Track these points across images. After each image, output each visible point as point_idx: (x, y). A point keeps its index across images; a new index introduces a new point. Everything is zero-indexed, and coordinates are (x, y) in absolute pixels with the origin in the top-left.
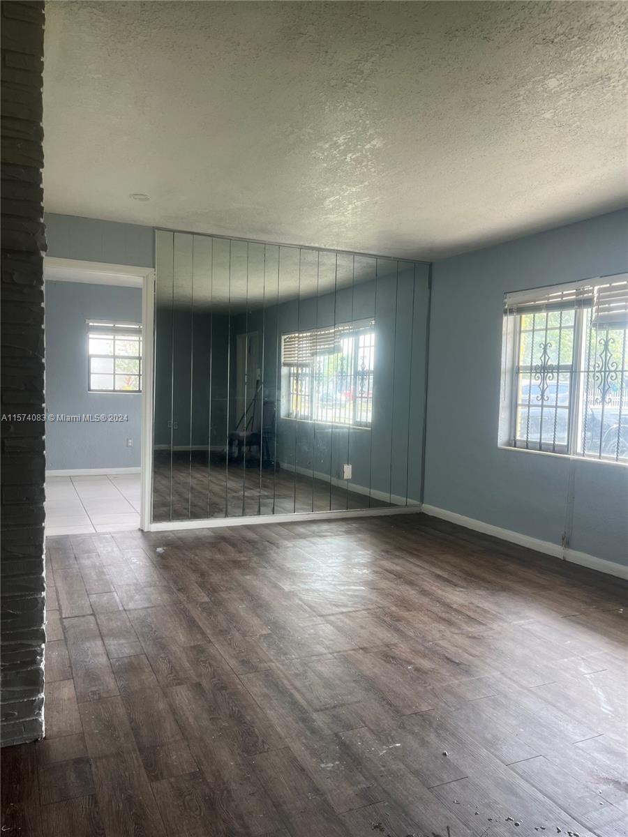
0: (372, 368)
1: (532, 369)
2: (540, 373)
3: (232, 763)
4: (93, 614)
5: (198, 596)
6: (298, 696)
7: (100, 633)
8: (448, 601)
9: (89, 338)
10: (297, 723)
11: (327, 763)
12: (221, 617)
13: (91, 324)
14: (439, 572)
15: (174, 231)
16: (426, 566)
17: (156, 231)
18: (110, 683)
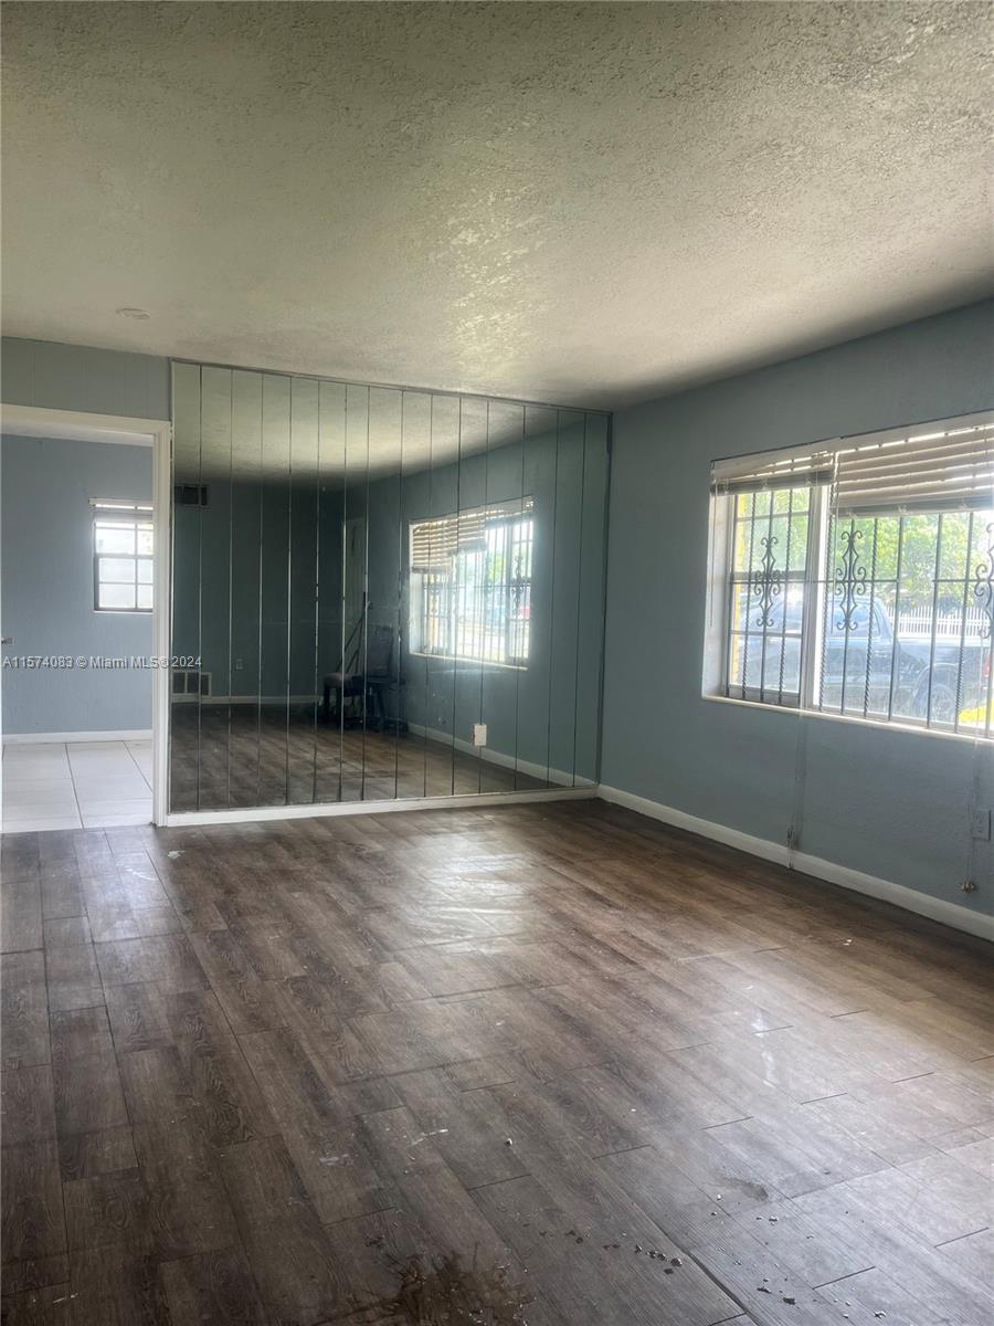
0: (529, 575)
1: (750, 579)
2: (762, 583)
3: (190, 1157)
4: (43, 950)
5: (212, 921)
6: (316, 1063)
7: (46, 976)
8: (590, 928)
9: (95, 527)
10: (304, 1101)
11: (330, 1156)
12: (237, 953)
13: (98, 506)
14: (592, 886)
15: (202, 365)
16: (575, 877)
17: (173, 363)
18: (42, 1045)
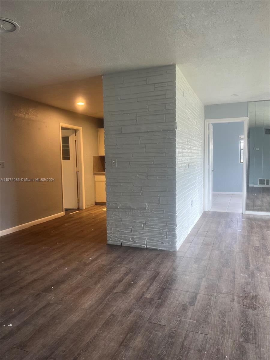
3: (216, 267)
9: (240, 142)
11: (243, 274)
13: (241, 137)
15: (256, 102)
17: (249, 103)
